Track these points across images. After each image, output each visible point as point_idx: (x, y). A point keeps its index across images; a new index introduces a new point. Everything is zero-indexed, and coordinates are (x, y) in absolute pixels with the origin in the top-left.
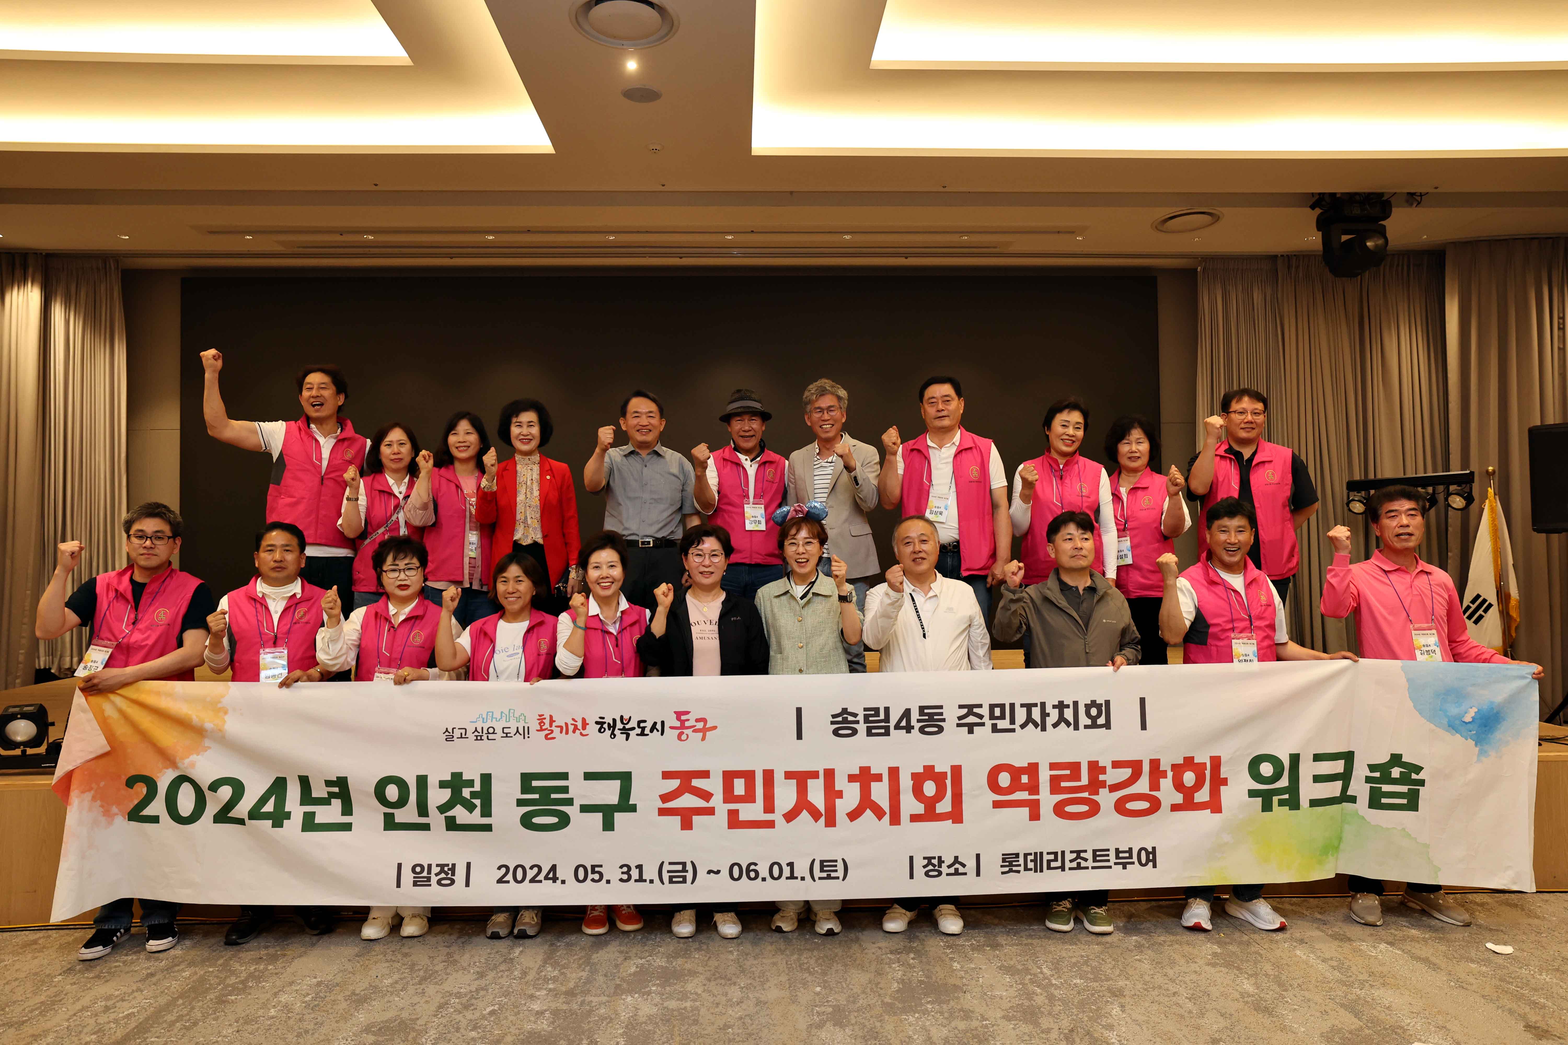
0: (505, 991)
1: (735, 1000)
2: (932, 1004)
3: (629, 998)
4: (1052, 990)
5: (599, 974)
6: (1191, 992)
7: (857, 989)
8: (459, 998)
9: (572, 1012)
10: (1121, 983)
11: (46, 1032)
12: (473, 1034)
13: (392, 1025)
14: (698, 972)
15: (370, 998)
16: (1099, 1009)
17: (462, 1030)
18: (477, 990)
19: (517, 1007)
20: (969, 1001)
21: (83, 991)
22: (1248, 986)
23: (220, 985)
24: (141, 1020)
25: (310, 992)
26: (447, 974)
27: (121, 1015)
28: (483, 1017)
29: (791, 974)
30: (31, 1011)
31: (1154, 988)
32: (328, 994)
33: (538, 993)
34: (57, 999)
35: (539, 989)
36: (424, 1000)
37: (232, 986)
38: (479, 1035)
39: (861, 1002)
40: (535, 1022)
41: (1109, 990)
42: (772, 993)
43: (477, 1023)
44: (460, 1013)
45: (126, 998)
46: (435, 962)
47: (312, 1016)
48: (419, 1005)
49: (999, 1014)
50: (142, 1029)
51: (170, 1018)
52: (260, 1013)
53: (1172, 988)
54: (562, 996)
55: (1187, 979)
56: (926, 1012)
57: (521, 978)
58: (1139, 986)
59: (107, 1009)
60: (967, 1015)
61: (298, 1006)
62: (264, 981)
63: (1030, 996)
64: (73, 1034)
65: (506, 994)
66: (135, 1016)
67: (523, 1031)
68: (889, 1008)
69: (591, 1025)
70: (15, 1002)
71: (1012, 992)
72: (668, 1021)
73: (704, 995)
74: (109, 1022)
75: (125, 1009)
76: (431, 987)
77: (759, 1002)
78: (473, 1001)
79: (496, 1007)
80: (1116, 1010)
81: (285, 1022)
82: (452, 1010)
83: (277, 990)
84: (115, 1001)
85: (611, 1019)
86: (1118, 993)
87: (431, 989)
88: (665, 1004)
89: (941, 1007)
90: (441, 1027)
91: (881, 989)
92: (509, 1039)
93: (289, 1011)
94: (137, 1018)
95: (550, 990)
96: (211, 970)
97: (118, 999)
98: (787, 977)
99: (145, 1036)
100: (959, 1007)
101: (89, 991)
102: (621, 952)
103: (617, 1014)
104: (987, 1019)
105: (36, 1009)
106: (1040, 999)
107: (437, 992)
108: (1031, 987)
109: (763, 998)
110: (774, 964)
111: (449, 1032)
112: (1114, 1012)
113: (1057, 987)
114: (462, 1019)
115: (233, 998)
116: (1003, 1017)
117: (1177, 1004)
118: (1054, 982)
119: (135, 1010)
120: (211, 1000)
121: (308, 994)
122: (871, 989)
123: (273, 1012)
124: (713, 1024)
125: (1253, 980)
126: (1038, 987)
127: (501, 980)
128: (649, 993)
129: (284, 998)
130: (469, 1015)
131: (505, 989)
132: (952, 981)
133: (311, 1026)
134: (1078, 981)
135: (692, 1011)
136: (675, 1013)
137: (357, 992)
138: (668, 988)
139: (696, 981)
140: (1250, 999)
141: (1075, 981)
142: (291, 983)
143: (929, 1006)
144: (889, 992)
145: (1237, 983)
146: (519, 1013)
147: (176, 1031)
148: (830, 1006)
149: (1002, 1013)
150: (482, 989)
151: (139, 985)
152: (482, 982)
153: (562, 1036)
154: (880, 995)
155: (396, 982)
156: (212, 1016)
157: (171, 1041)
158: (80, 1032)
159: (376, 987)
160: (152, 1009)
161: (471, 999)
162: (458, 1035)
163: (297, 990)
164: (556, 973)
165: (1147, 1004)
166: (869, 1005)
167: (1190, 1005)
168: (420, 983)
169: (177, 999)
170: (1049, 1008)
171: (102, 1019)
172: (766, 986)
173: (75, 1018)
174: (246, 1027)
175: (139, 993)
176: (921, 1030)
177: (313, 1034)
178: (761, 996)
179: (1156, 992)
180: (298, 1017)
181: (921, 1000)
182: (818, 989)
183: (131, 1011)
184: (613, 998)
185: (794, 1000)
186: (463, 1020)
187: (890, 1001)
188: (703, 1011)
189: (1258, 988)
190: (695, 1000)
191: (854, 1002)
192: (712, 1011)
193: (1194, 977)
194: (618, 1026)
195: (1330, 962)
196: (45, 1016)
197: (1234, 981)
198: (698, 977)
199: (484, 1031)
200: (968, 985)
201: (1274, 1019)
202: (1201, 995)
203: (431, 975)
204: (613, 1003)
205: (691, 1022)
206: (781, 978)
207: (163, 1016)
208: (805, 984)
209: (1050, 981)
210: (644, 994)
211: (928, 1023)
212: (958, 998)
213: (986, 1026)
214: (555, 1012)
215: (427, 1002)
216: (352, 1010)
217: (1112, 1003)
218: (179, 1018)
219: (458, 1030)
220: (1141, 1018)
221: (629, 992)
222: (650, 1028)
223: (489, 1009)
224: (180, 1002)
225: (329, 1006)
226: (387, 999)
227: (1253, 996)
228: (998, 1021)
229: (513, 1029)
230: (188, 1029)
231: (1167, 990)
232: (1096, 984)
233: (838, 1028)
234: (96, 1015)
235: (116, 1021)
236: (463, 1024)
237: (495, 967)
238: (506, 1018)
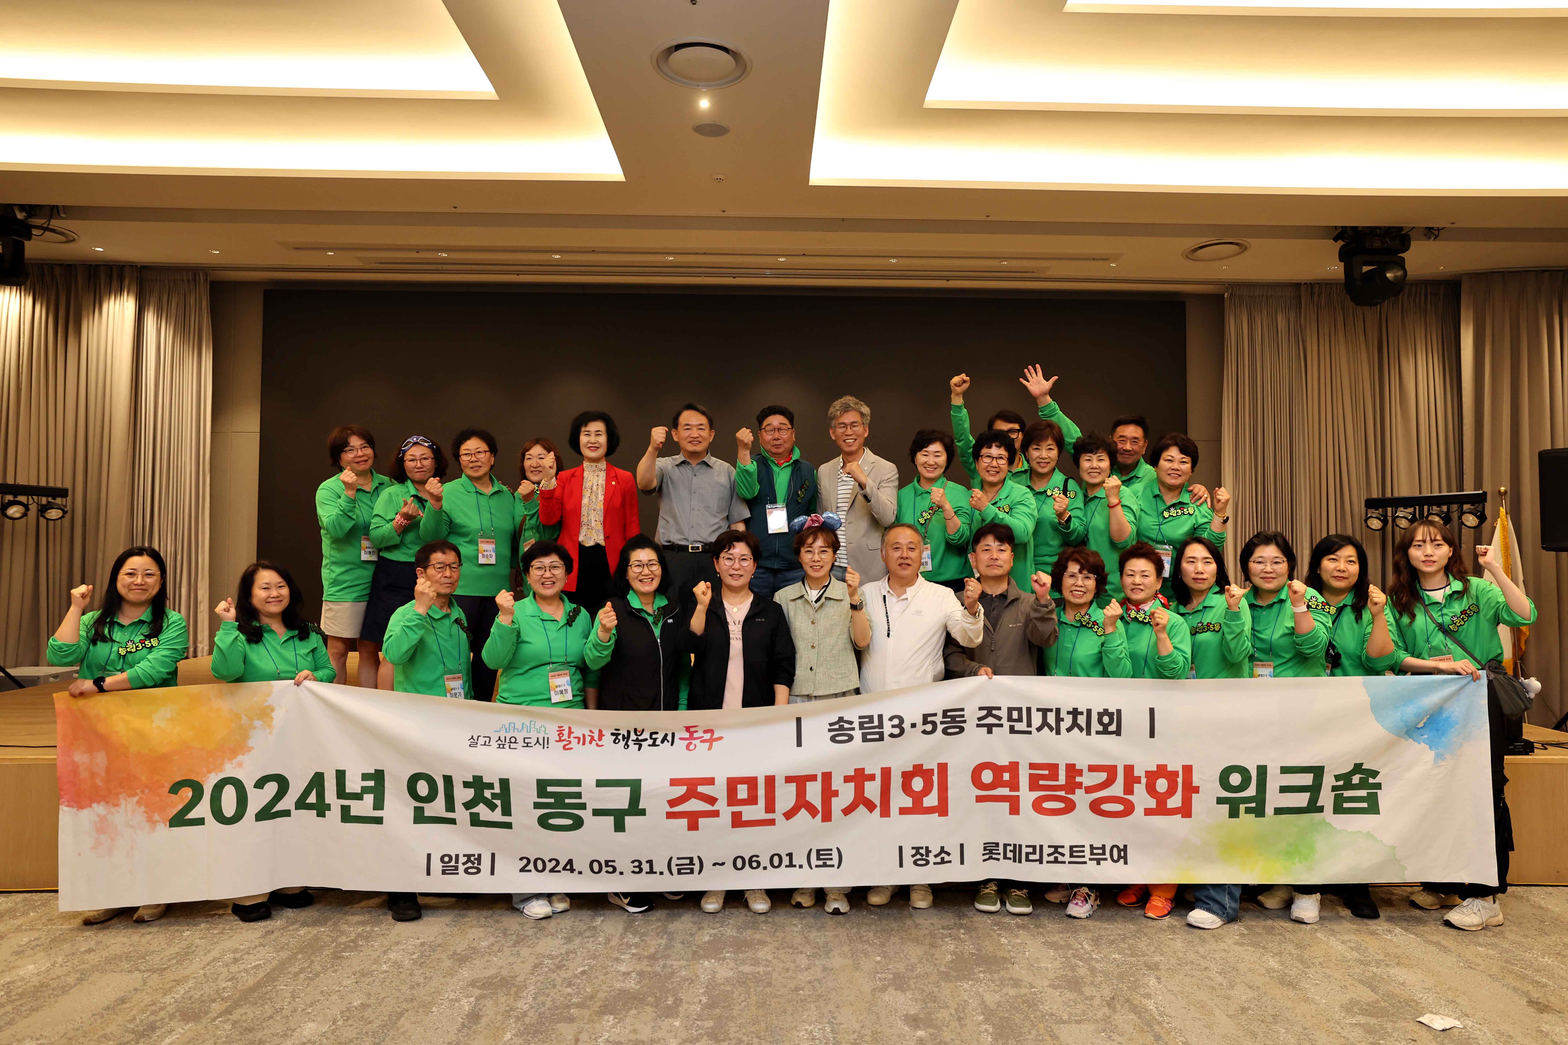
0: (594, 954)
1: (803, 966)
2: (984, 973)
3: (707, 963)
4: (1093, 963)
5: (677, 942)
6: (1222, 967)
7: (914, 960)
8: (551, 959)
9: (656, 974)
10: (1156, 959)
11: (186, 979)
12: (569, 990)
13: (494, 981)
14: (766, 942)
15: (471, 957)
16: (1137, 980)
17: (558, 987)
18: (567, 953)
19: (605, 968)
20: (1017, 971)
21: (212, 944)
22: (1273, 963)
23: (332, 942)
24: (267, 971)
26: (537, 938)
27: (249, 966)
28: (576, 976)
29: (852, 945)
30: (169, 960)
31: (1186, 963)
32: (432, 953)
33: (623, 957)
34: (190, 950)
35: (623, 954)
36: (520, 960)
37: (344, 944)
38: (575, 991)
39: (919, 970)
40: (623, 982)
41: (1146, 964)
42: (837, 961)
43: (571, 981)
44: (554, 972)
45: (251, 952)
46: (525, 928)
47: (421, 971)
48: (515, 964)
49: (1046, 983)
50: (270, 978)
51: (294, 969)
52: (374, 967)
53: (1204, 963)
54: (645, 960)
55: (1217, 956)
56: (978, 980)
57: (605, 944)
58: (1173, 961)
59: (236, 960)
60: (1017, 983)
61: (407, 963)
62: (371, 940)
63: (1073, 968)
64: (210, 980)
65: (594, 957)
66: (262, 967)
67: (613, 989)
68: (946, 976)
69: (675, 984)
70: (153, 952)
71: (1057, 964)
72: (744, 983)
73: (774, 961)
74: (240, 972)
75: (252, 961)
76: (525, 949)
77: (825, 969)
78: (565, 962)
79: (586, 968)
80: (1153, 982)
81: (398, 976)
82: (547, 970)
83: (385, 949)
84: (241, 954)
85: (692, 980)
86: (1154, 967)
87: (525, 951)
88: (740, 969)
89: (992, 976)
90: (538, 984)
91: (936, 959)
92: (602, 995)
93: (399, 967)
94: (264, 969)
95: (633, 954)
96: (322, 930)
97: (244, 952)
98: (849, 948)
99: (275, 984)
100: (1008, 976)
101: (217, 945)
102: (695, 923)
103: (697, 976)
104: (1034, 987)
105: (173, 959)
106: (1083, 971)
107: (531, 954)
108: (1074, 961)
109: (829, 965)
110: (836, 936)
111: (547, 988)
112: (1151, 983)
113: (1097, 961)
114: (557, 978)
115: (347, 954)
116: (1050, 986)
117: (1209, 978)
118: (1094, 956)
119: (261, 962)
120: (328, 955)
121: (414, 953)
122: (927, 960)
123: (385, 967)
124: (785, 986)
125: (1277, 958)
126: (1080, 960)
127: (587, 945)
128: (724, 959)
129: (392, 956)
130: (563, 974)
131: (592, 952)
132: (1001, 954)
133: (421, 980)
134: (1117, 956)
135: (765, 975)
136: (750, 977)
137: (458, 952)
138: (741, 955)
139: (766, 949)
140: (1276, 974)
141: (1114, 956)
142: (398, 943)
143: (982, 975)
144: (944, 962)
145: (1263, 960)
146: (607, 973)
147: (301, 980)
148: (891, 973)
149: (1049, 982)
150: (571, 952)
152: (571, 946)
153: (650, 994)
154: (935, 965)
155: (493, 945)
156: (331, 969)
157: (298, 989)
158: (216, 979)
159: (474, 948)
160: (276, 962)
161: (562, 960)
162: (556, 991)
163: (403, 949)
164: (637, 940)
165: (1181, 977)
166: (926, 973)
167: (1220, 979)
168: (514, 946)
169: (297, 954)
170: (1091, 979)
171: (234, 969)
172: (831, 955)
173: (209, 967)
174: (363, 979)
175: (262, 948)
176: (974, 995)
177: (424, 986)
178: (826, 963)
179: (1188, 967)
180: (408, 972)
181: (973, 969)
182: (879, 958)
183: (257, 962)
184: (692, 963)
185: (857, 968)
187: (945, 970)
188: (775, 975)
189: (1282, 965)
190: (767, 966)
191: (912, 971)
192: (783, 975)
193: (1223, 954)
194: (699, 987)
195: (1349, 944)
196: (181, 964)
197: (1260, 959)
198: (768, 946)
199: (578, 988)
200: (1016, 958)
201: (1298, 992)
202: (1230, 970)
203: (523, 940)
204: (691, 967)
205: (765, 984)
206: (843, 949)
207: (287, 968)
208: (866, 954)
209: (1091, 955)
210: (719, 959)
211: (981, 990)
212: (1007, 969)
213: (1035, 993)
214: (641, 974)
215: (523, 962)
216: (456, 968)
217: (1149, 976)
218: (302, 971)
219: (554, 986)
220: (1176, 989)
221: (706, 957)
222: (729, 988)
223: (580, 969)
224: (300, 956)
225: (435, 963)
226: (486, 959)
227: (1278, 972)
228: (1046, 989)
229: (604, 987)
230: (311, 979)
231: (1199, 965)
232: (1133, 959)
233: (899, 993)
234: (227, 965)
235: (246, 971)
236: (559, 981)
237: (580, 934)
238: (597, 977)
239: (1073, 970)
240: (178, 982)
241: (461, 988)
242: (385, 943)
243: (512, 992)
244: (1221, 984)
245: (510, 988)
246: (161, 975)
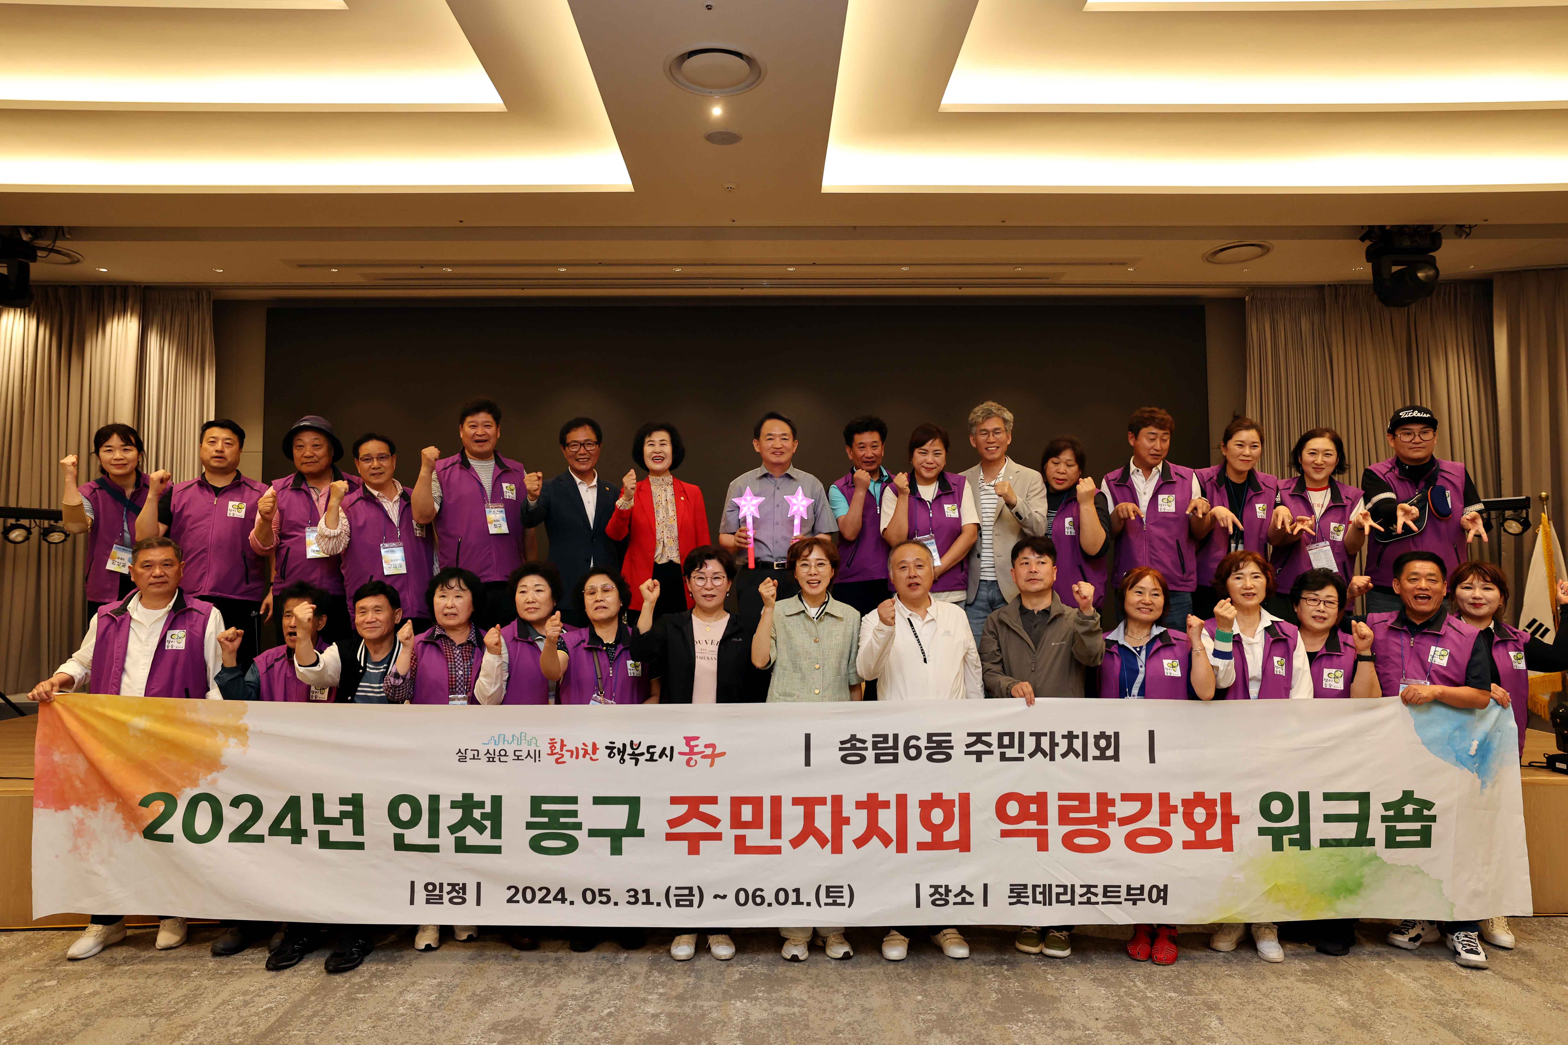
0: (619, 994)
1: (840, 1007)
2: (1033, 1013)
3: (738, 1004)
4: (1149, 1002)
5: (706, 980)
6: (1286, 1007)
7: (957, 999)
8: (575, 1000)
9: (687, 1016)
10: (1216, 997)
11: (194, 1024)
12: (596, 1034)
13: (517, 1024)
14: (800, 980)
15: (491, 998)
16: (1197, 1021)
17: (584, 1030)
18: (591, 993)
19: (632, 1009)
20: (1068, 1010)
23: (346, 983)
24: (280, 1014)
25: (432, 992)
26: (560, 978)
27: (260, 1009)
28: (602, 1019)
29: (891, 983)
30: (177, 1003)
31: (1248, 1003)
32: (450, 994)
33: (650, 997)
34: (198, 992)
35: (650, 994)
36: (542, 1002)
37: (358, 984)
38: (602, 1036)
39: (963, 1010)
40: (652, 1024)
41: (1205, 1004)
42: (875, 1000)
43: (598, 1024)
44: (579, 1014)
45: (262, 994)
46: (547, 966)
47: (440, 1014)
48: (538, 1006)
49: (1100, 1024)
50: (283, 1023)
51: (306, 1013)
52: (390, 1010)
53: (1267, 1003)
54: (674, 1000)
55: (1280, 994)
56: (1028, 1021)
57: (631, 983)
58: (1234, 1000)
59: (246, 1004)
60: (1069, 1025)
61: (424, 1005)
62: (387, 981)
63: (1128, 1008)
64: (220, 1025)
65: (620, 997)
66: (274, 1011)
67: (641, 1032)
68: (992, 1017)
69: (707, 1028)
70: (160, 994)
71: (1110, 1004)
72: (780, 1025)
73: (810, 1001)
74: (251, 1015)
75: (263, 1003)
76: (547, 989)
77: (864, 1010)
78: (589, 1003)
79: (613, 1009)
80: (1215, 1023)
81: (416, 1019)
82: (571, 1011)
83: (401, 990)
84: (252, 996)
85: (725, 1023)
86: (1213, 1007)
87: (547, 992)
88: (775, 1009)
89: (1042, 1017)
90: (564, 1028)
91: (981, 998)
92: (630, 1039)
94: (275, 1012)
95: (661, 994)
97: (254, 994)
98: (888, 986)
99: (288, 1029)
100: (1060, 1017)
101: (226, 986)
103: (729, 1018)
104: (1089, 1029)
105: (181, 1002)
106: (1138, 1011)
107: (553, 994)
108: (1128, 1000)
109: (867, 1005)
111: (572, 1032)
112: (1213, 1024)
113: (1153, 1000)
114: (583, 1021)
115: (361, 995)
116: (1105, 1028)
117: (1275, 1019)
118: (1149, 995)
119: (273, 1005)
120: (342, 997)
121: (432, 994)
122: (972, 999)
123: (401, 1010)
124: (823, 1029)
125: (1346, 997)
126: (1134, 999)
127: (611, 984)
128: (756, 999)
129: (409, 997)
130: (588, 1017)
131: (617, 992)
132: (1049, 992)
133: (440, 1024)
134: (1173, 995)
135: (801, 1016)
136: (785, 1018)
137: (478, 993)
138: (774, 995)
139: (799, 988)
140: (1346, 1015)
141: (1169, 994)
142: (413, 984)
143: (1031, 1016)
144: (989, 1002)
145: (1330, 999)
146: (635, 1015)
147: (315, 1025)
148: (934, 1014)
149: (1103, 1024)
150: (596, 992)
151: (271, 981)
152: (594, 986)
153: (680, 1037)
154: (980, 1004)
155: (513, 984)
156: (346, 1012)
157: (313, 1034)
158: (227, 1024)
159: (494, 989)
160: (288, 1004)
161: (587, 1001)
162: (581, 1035)
163: (420, 990)
164: (663, 978)
165: (1244, 1018)
166: (972, 1014)
167: (1287, 1020)
168: (536, 985)
169: (308, 996)
170: (1148, 1020)
171: (245, 1012)
172: (869, 994)
173: (218, 1011)
174: (379, 1023)
175: (273, 989)
176: (1026, 1038)
177: (444, 1031)
178: (865, 1003)
179: (1251, 1007)
180: (426, 1015)
181: (1022, 1009)
182: (920, 998)
183: (268, 1005)
184: (723, 1004)
185: (897, 1008)
186: (585, 1019)
187: (991, 1010)
188: (812, 1016)
189: (1352, 1005)
190: (802, 1006)
191: (956, 1011)
192: (820, 1016)
193: (1286, 992)
194: (732, 1029)
195: (1421, 981)
196: (190, 1008)
197: (1327, 998)
198: (801, 984)
199: (605, 1032)
200: (1065, 996)
201: (1373, 1035)
202: (1296, 1010)
203: (544, 979)
204: (723, 1008)
205: (802, 1027)
206: (881, 987)
207: (299, 1012)
208: (906, 993)
209: (1145, 993)
210: (752, 999)
211: (1032, 1032)
212: (1058, 1009)
213: (1089, 1036)
214: (670, 1015)
215: (545, 1003)
216: (476, 1010)
217: (1209, 1016)
218: (315, 1014)
219: (580, 1030)
220: (1241, 1031)
221: (737, 997)
222: (764, 1031)
223: (607, 1011)
224: (313, 998)
225: (454, 1005)
226: (506, 999)
227: (1348, 1012)
228: (1101, 1030)
229: (632, 1031)
230: (325, 1023)
231: (1262, 1004)
232: (1190, 998)
233: (945, 1036)
234: (237, 1008)
235: (257, 1014)
236: (584, 1025)
237: (604, 972)
238: (624, 1020)
239: (1128, 1011)
240: (187, 1027)
241: (483, 1032)
242: (401, 983)
243: (536, 1036)
244: (1288, 1026)
245: (534, 1032)
246: (168, 1019)
